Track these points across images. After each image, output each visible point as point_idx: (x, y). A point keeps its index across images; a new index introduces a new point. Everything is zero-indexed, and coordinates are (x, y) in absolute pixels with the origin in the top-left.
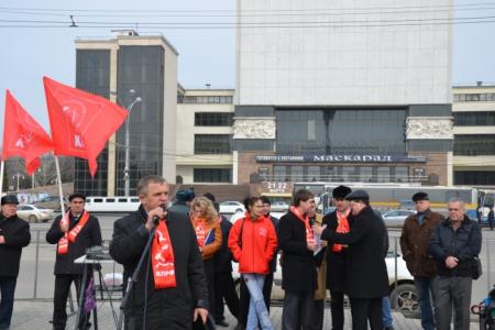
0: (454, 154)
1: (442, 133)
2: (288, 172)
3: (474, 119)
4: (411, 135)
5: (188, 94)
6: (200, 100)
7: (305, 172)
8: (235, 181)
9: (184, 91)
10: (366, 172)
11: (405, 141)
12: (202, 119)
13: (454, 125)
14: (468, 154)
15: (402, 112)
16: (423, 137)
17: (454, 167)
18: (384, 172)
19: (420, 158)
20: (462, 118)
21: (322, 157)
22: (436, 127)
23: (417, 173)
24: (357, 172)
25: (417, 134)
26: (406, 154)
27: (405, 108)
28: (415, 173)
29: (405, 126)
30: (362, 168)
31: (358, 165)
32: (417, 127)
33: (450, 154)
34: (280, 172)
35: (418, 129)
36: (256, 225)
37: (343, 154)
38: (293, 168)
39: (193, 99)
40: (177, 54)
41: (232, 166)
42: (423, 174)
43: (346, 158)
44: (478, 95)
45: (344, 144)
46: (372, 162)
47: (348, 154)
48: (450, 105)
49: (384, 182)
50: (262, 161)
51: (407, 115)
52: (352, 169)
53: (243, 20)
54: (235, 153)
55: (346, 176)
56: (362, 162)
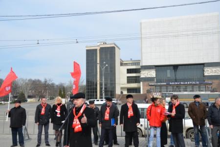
1: (218, 73)
2: (161, 89)
4: (206, 74)
5: (124, 62)
7: (167, 89)
8: (142, 93)
10: (190, 88)
11: (204, 76)
12: (129, 71)
15: (202, 66)
18: (196, 88)
19: (210, 82)
21: (173, 83)
22: (215, 71)
24: (186, 88)
25: (208, 73)
26: (204, 81)
27: (203, 64)
28: (208, 88)
29: (203, 71)
30: (188, 87)
31: (186, 86)
32: (208, 71)
34: (157, 89)
36: (157, 108)
37: (181, 82)
38: (162, 87)
39: (126, 64)
40: (120, 49)
41: (140, 87)
42: (211, 88)
45: (181, 78)
46: (192, 84)
47: (183, 81)
50: (151, 85)
51: (204, 67)
52: (184, 87)
53: (143, 36)
54: (141, 83)
55: (182, 90)
56: (188, 84)
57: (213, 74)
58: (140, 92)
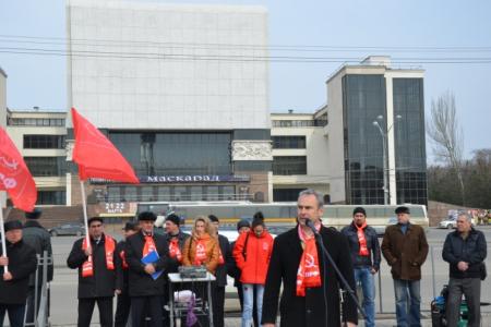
0: (274, 174)
1: (263, 155)
2: (122, 193)
3: (288, 142)
4: (236, 157)
6: (27, 122)
7: (139, 193)
8: (69, 203)
9: (10, 113)
11: (231, 162)
12: (30, 141)
13: (274, 148)
14: (284, 173)
15: (228, 136)
16: (246, 158)
17: (274, 185)
18: (213, 192)
19: (245, 177)
20: (279, 142)
21: (156, 179)
22: (257, 149)
23: (243, 192)
24: (188, 192)
25: (241, 155)
26: (232, 174)
27: (230, 133)
28: (241, 192)
29: (230, 149)
30: (193, 188)
31: (188, 185)
32: (242, 149)
33: (270, 174)
34: (114, 192)
35: (243, 151)
36: (259, 240)
37: (176, 175)
38: (127, 189)
40: (6, 76)
41: (65, 188)
42: (248, 191)
43: (178, 178)
44: (290, 121)
45: (175, 166)
46: (202, 182)
47: (180, 175)
48: (269, 130)
49: (213, 200)
50: (97, 183)
51: (232, 138)
52: (184, 189)
53: (74, 48)
54: (69, 176)
55: (177, 195)
56: (193, 182)
57: (253, 158)
58: (63, 200)
